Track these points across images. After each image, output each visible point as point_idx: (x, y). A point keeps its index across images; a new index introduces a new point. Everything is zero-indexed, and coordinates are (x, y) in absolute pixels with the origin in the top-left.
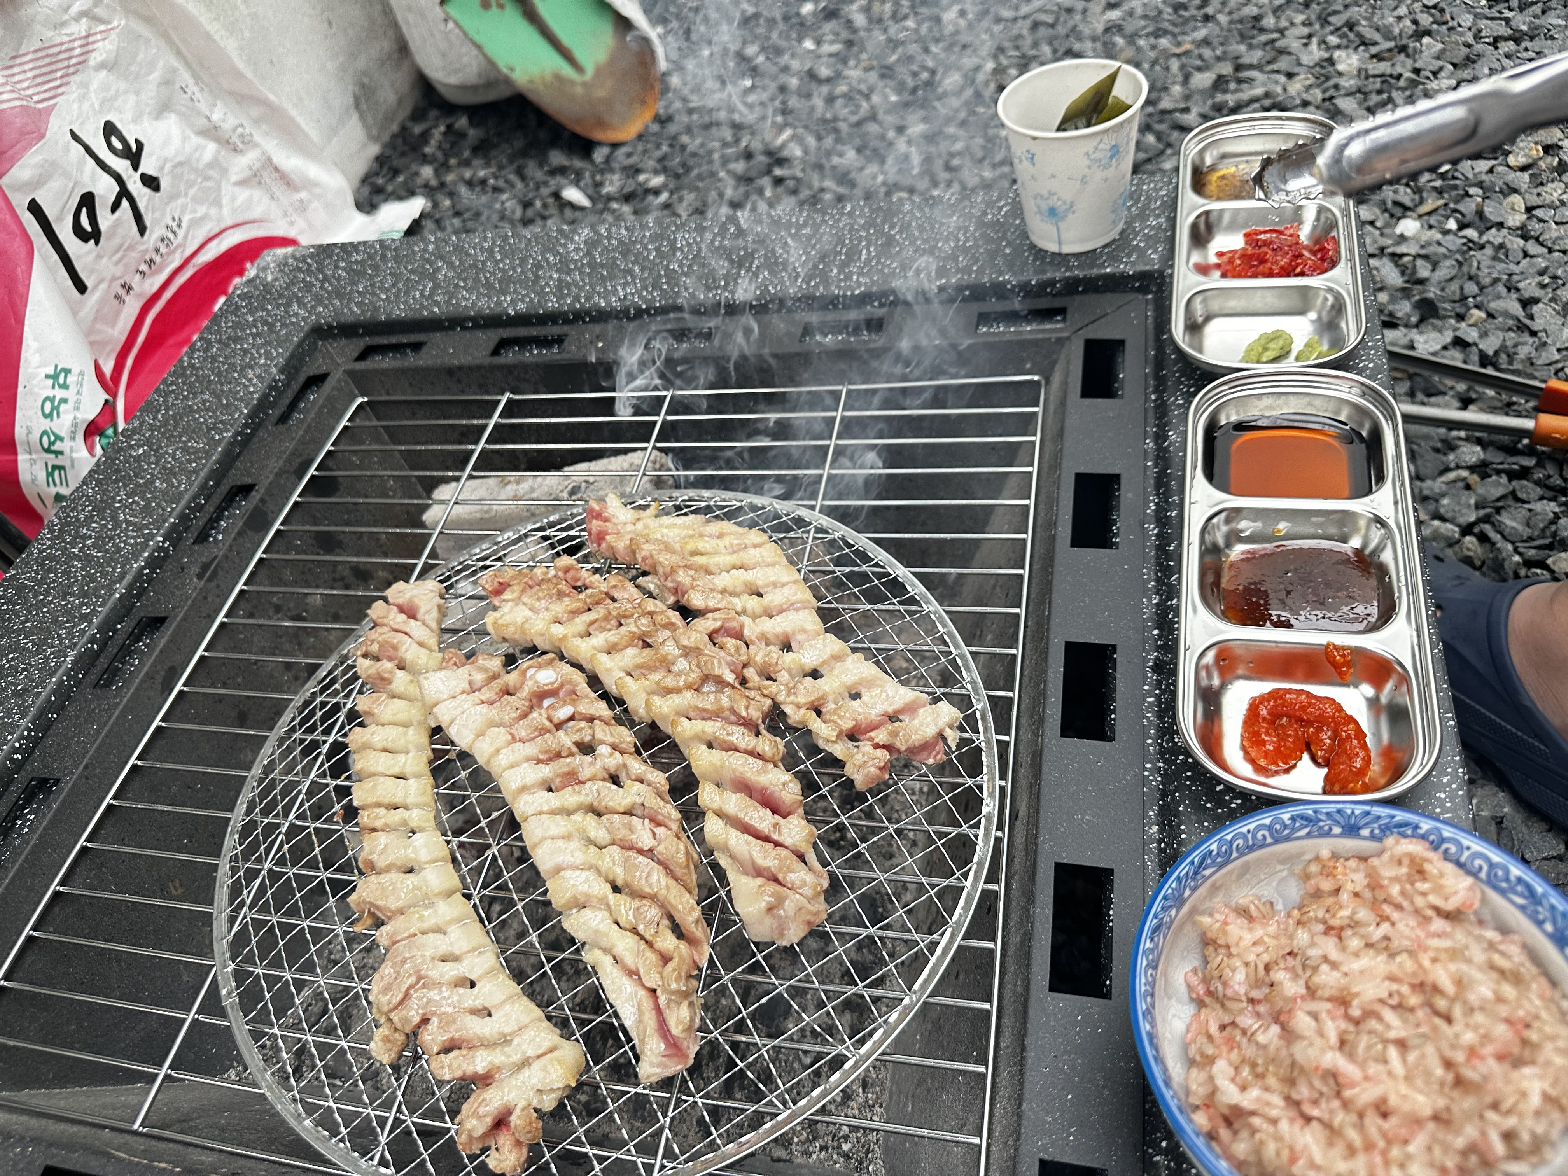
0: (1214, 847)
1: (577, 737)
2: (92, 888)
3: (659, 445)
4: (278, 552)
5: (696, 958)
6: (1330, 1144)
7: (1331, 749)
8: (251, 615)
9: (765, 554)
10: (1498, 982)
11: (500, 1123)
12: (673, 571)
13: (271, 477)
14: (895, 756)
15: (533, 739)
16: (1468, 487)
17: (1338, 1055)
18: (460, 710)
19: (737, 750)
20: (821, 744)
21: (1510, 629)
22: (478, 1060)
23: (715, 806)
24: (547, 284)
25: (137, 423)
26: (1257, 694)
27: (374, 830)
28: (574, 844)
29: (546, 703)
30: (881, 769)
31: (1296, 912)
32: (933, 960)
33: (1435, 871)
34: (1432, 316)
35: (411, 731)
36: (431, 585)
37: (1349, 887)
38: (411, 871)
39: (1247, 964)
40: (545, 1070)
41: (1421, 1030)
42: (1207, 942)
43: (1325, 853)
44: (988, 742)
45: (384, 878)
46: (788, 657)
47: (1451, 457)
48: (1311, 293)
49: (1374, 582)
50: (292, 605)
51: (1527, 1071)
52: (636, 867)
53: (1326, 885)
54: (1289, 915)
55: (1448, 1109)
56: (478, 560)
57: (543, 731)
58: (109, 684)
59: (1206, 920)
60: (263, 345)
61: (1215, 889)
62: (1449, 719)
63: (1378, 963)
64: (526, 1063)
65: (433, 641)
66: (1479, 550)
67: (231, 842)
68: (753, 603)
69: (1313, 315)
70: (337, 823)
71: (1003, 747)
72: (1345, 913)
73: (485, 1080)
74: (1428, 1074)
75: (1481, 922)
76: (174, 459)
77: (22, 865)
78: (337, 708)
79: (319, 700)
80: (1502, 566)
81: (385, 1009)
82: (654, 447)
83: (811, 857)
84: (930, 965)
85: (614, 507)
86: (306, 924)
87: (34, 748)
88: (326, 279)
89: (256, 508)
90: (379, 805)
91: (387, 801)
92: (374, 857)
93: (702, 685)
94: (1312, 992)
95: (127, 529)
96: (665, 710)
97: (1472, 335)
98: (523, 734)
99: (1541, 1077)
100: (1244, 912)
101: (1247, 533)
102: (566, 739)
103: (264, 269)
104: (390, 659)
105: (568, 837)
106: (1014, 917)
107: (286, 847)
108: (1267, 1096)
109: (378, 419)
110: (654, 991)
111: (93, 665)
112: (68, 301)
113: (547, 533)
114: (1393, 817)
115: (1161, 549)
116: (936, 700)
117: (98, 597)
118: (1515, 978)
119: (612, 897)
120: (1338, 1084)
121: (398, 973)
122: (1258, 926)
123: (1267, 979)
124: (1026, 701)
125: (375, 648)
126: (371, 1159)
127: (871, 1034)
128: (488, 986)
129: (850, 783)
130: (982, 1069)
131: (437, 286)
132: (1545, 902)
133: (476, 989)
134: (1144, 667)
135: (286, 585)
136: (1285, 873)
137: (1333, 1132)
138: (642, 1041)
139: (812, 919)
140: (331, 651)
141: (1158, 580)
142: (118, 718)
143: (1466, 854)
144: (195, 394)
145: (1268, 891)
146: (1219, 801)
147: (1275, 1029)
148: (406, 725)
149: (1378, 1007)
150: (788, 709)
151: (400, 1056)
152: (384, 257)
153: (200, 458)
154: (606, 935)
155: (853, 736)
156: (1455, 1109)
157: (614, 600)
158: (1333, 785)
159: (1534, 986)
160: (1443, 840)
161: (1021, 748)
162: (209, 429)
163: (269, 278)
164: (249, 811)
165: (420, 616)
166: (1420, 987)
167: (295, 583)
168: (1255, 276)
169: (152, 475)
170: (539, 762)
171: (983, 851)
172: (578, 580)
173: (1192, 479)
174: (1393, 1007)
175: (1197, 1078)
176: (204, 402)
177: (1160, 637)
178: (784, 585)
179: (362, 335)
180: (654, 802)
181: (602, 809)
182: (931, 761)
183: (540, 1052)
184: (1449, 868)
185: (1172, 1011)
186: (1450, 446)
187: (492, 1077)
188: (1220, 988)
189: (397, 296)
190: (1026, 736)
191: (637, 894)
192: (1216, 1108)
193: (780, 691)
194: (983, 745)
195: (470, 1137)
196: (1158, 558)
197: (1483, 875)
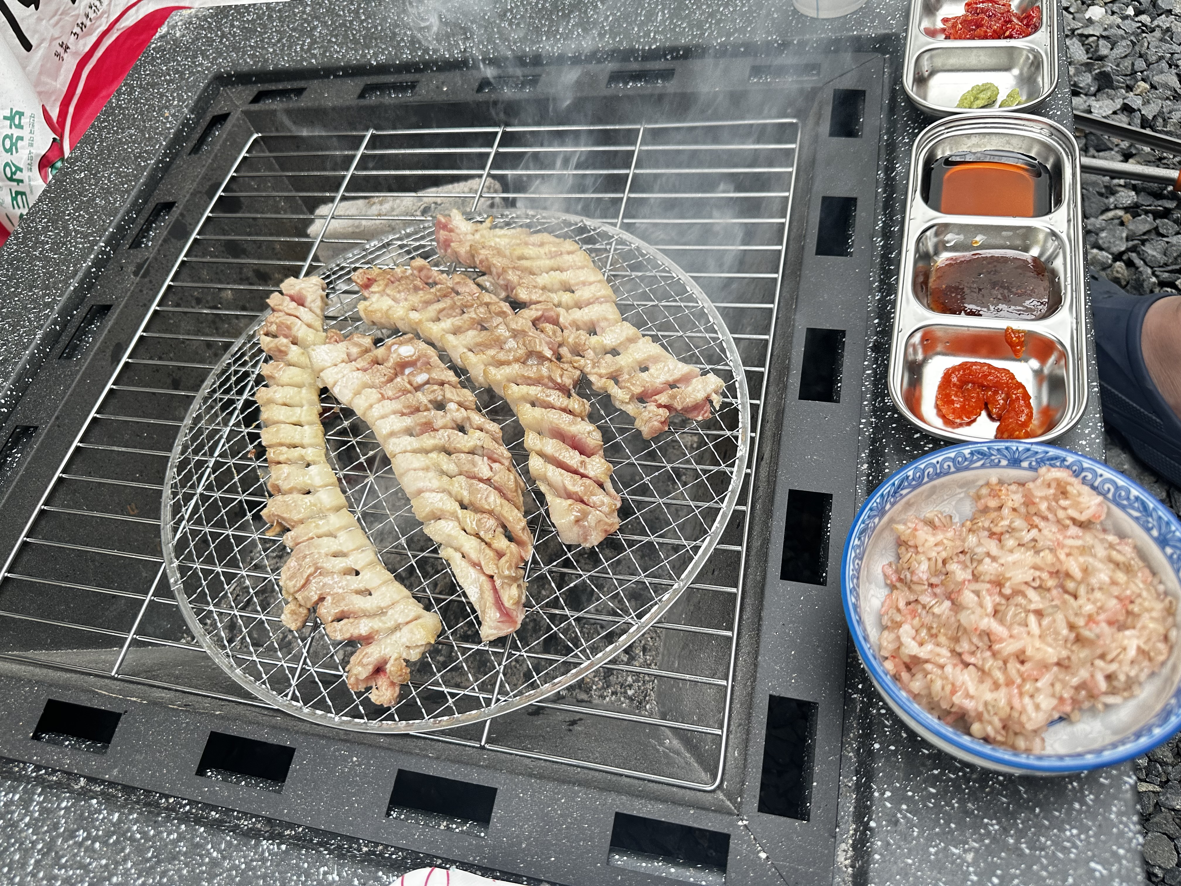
0: (911, 473)
1: (431, 397)
2: (68, 507)
3: (493, 172)
4: (196, 256)
5: (523, 554)
6: (981, 681)
7: (1003, 408)
8: (178, 305)
9: (577, 259)
10: (1114, 571)
11: (379, 670)
12: (504, 270)
13: (188, 196)
14: (674, 414)
15: (398, 398)
16: (1122, 224)
17: (992, 620)
18: (340, 375)
19: (553, 408)
20: (618, 404)
21: (1143, 330)
22: (362, 626)
23: (538, 448)
24: (402, 39)
25: (78, 153)
26: (950, 366)
27: (279, 463)
28: (431, 474)
29: (407, 371)
30: (662, 423)
31: (968, 523)
32: (696, 558)
33: (1075, 492)
34: (1108, 87)
35: (304, 390)
36: (315, 280)
37: (1010, 504)
38: (309, 493)
39: (929, 559)
40: (411, 632)
41: (1054, 603)
42: (901, 543)
43: (994, 480)
44: (743, 404)
45: (288, 498)
46: (594, 339)
47: (1112, 200)
48: (1016, 53)
49: (1046, 283)
50: (209, 298)
51: (1128, 633)
52: (478, 491)
53: (993, 503)
54: (963, 525)
55: (1069, 658)
56: (351, 263)
57: (405, 392)
58: (70, 357)
59: (901, 527)
60: (175, 90)
61: (909, 505)
62: (1094, 387)
63: (1029, 557)
64: (397, 628)
65: (318, 323)
66: (1126, 273)
67: (171, 474)
68: (566, 297)
69: (1016, 71)
70: (251, 459)
71: (754, 408)
72: (1006, 523)
73: (367, 640)
74: (1057, 633)
75: (1105, 531)
76: (109, 181)
77: (14, 489)
78: (246, 374)
79: (233, 368)
80: (1142, 285)
81: (292, 591)
82: (489, 175)
83: (609, 485)
84: (694, 561)
85: (458, 220)
86: (230, 532)
87: (16, 404)
88: (223, 36)
89: (177, 220)
90: (281, 445)
91: (288, 441)
92: (280, 483)
93: (527, 359)
94: (976, 578)
95: (76, 236)
96: (499, 377)
97: (1136, 102)
98: (390, 393)
99: (1138, 638)
100: (930, 523)
101: (952, 244)
102: (423, 398)
103: (174, 27)
104: (286, 337)
105: (427, 469)
106: (757, 529)
107: (213, 476)
108: (938, 650)
109: (270, 151)
110: (492, 577)
111: (57, 342)
112: (17, 57)
113: (405, 242)
114: (1047, 453)
115: (885, 257)
116: (705, 373)
117: (57, 289)
118: (1128, 569)
119: (460, 512)
120: (990, 640)
121: (301, 565)
122: (940, 532)
123: (944, 570)
124: (774, 373)
125: (273, 328)
126: (286, 695)
127: (649, 609)
128: (369, 575)
129: (639, 433)
130: (729, 634)
131: (314, 42)
132: (1154, 514)
133: (360, 577)
134: (866, 348)
135: (203, 282)
136: (962, 495)
137: (983, 673)
138: (483, 612)
139: (608, 528)
140: (241, 334)
141: (882, 281)
142: (79, 382)
143: (1099, 479)
144: (123, 129)
145: (948, 508)
146: (915, 445)
147: (947, 604)
148: (300, 386)
149: (1024, 588)
150: (593, 378)
151: (304, 626)
152: (270, 17)
153: (131, 181)
154: (456, 538)
155: (642, 398)
156: (1074, 658)
157: (458, 293)
158: (1002, 433)
159: (1140, 574)
160: (1083, 470)
161: (768, 409)
162: (136, 158)
163: (178, 34)
164: (183, 453)
165: (307, 304)
166: (1055, 574)
167: (211, 281)
168: (972, 38)
169: (93, 194)
170: (403, 414)
171: (736, 483)
172: (429, 278)
173: (912, 200)
174: (1035, 588)
175: (888, 637)
176: (131, 136)
177: (879, 324)
178: (591, 284)
179: (255, 83)
180: (490, 445)
181: (451, 449)
182: (700, 418)
183: (408, 619)
184: (1086, 489)
185: (872, 592)
186: (1111, 191)
187: (373, 638)
188: (909, 576)
189: (282, 50)
190: (772, 400)
191: (477, 510)
192: (900, 658)
193: (586, 364)
194: (740, 407)
195: (357, 679)
196: (882, 264)
197: (1110, 495)
